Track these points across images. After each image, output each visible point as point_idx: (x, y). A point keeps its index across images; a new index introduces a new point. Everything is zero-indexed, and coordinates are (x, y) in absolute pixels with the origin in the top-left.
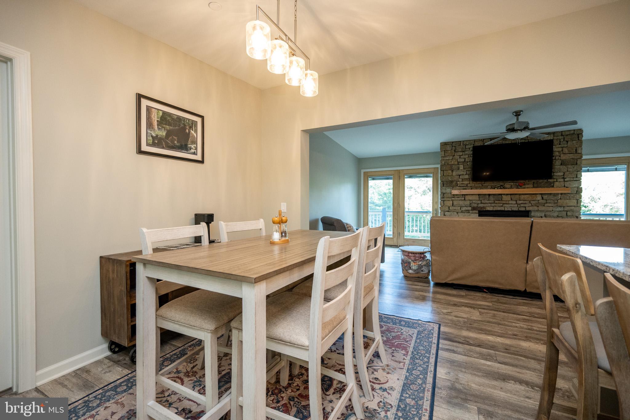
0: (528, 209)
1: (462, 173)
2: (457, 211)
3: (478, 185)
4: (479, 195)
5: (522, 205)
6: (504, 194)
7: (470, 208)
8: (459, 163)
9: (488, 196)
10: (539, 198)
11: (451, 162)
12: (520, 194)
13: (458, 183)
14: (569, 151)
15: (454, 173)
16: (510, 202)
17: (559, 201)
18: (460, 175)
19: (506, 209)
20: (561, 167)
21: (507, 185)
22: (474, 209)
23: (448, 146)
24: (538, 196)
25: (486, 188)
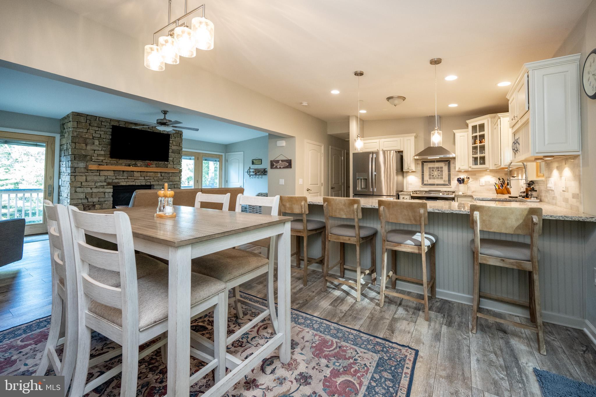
0: (152, 183)
1: (97, 148)
2: (92, 187)
3: (113, 162)
4: (114, 171)
5: (148, 181)
6: (135, 171)
7: (105, 184)
8: (94, 138)
9: (122, 173)
10: (159, 175)
11: (85, 135)
12: (147, 172)
13: (93, 158)
14: (176, 144)
15: (89, 148)
16: (140, 178)
17: (171, 177)
18: (95, 150)
19: (137, 184)
20: (172, 154)
21: (139, 163)
22: (109, 184)
23: (82, 118)
24: (158, 173)
25: (121, 164)
